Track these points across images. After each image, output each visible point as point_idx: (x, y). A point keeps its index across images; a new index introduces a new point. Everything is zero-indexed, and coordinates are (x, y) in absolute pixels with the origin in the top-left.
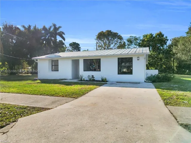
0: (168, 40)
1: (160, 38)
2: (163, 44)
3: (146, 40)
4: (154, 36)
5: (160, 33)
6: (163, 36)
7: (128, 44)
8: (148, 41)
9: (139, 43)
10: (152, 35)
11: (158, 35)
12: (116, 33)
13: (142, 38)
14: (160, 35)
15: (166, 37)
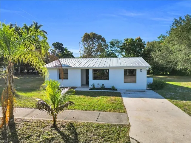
0: (145, 45)
1: (139, 43)
2: (142, 48)
3: (128, 43)
4: (134, 40)
5: (140, 38)
6: (142, 41)
7: (110, 47)
8: (129, 45)
9: (121, 46)
10: (132, 40)
11: (138, 39)
12: (100, 36)
13: (123, 42)
14: (139, 40)
15: (144, 42)
